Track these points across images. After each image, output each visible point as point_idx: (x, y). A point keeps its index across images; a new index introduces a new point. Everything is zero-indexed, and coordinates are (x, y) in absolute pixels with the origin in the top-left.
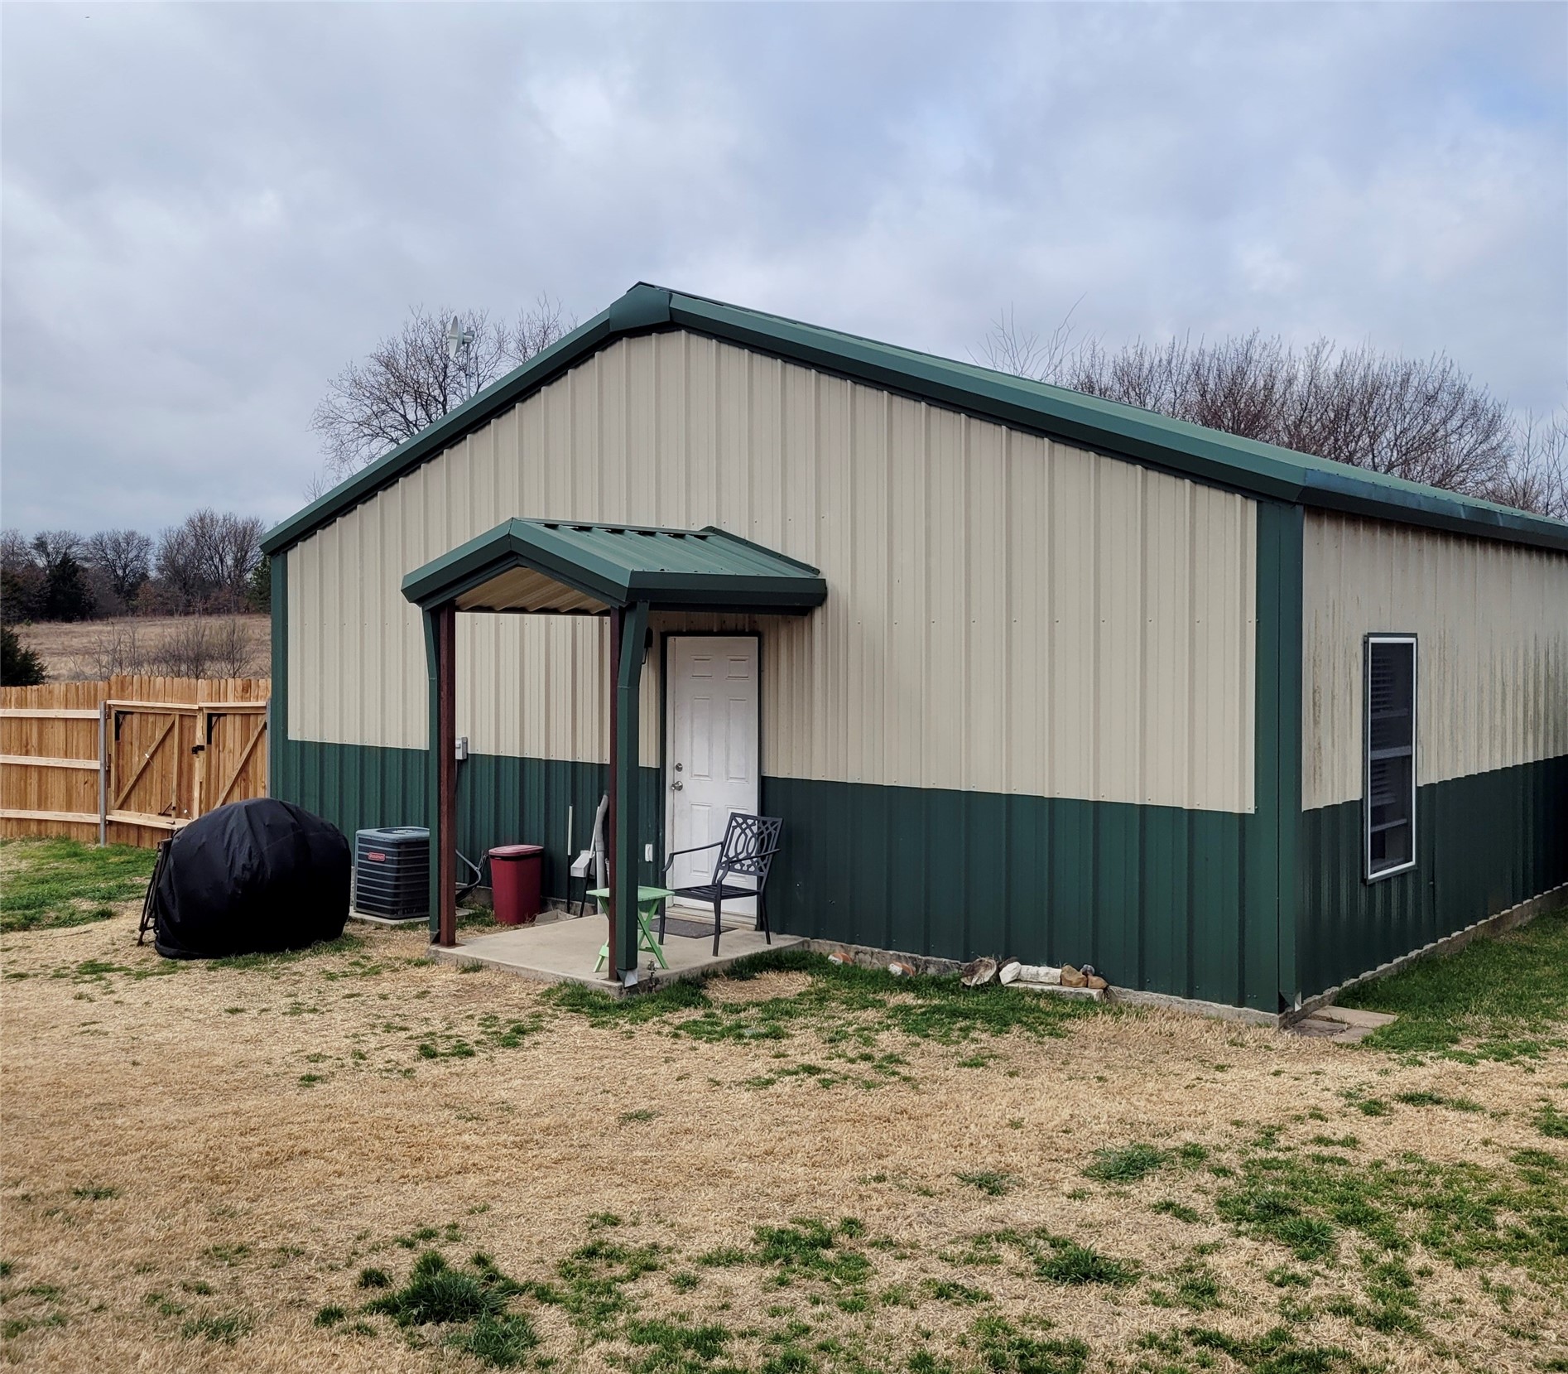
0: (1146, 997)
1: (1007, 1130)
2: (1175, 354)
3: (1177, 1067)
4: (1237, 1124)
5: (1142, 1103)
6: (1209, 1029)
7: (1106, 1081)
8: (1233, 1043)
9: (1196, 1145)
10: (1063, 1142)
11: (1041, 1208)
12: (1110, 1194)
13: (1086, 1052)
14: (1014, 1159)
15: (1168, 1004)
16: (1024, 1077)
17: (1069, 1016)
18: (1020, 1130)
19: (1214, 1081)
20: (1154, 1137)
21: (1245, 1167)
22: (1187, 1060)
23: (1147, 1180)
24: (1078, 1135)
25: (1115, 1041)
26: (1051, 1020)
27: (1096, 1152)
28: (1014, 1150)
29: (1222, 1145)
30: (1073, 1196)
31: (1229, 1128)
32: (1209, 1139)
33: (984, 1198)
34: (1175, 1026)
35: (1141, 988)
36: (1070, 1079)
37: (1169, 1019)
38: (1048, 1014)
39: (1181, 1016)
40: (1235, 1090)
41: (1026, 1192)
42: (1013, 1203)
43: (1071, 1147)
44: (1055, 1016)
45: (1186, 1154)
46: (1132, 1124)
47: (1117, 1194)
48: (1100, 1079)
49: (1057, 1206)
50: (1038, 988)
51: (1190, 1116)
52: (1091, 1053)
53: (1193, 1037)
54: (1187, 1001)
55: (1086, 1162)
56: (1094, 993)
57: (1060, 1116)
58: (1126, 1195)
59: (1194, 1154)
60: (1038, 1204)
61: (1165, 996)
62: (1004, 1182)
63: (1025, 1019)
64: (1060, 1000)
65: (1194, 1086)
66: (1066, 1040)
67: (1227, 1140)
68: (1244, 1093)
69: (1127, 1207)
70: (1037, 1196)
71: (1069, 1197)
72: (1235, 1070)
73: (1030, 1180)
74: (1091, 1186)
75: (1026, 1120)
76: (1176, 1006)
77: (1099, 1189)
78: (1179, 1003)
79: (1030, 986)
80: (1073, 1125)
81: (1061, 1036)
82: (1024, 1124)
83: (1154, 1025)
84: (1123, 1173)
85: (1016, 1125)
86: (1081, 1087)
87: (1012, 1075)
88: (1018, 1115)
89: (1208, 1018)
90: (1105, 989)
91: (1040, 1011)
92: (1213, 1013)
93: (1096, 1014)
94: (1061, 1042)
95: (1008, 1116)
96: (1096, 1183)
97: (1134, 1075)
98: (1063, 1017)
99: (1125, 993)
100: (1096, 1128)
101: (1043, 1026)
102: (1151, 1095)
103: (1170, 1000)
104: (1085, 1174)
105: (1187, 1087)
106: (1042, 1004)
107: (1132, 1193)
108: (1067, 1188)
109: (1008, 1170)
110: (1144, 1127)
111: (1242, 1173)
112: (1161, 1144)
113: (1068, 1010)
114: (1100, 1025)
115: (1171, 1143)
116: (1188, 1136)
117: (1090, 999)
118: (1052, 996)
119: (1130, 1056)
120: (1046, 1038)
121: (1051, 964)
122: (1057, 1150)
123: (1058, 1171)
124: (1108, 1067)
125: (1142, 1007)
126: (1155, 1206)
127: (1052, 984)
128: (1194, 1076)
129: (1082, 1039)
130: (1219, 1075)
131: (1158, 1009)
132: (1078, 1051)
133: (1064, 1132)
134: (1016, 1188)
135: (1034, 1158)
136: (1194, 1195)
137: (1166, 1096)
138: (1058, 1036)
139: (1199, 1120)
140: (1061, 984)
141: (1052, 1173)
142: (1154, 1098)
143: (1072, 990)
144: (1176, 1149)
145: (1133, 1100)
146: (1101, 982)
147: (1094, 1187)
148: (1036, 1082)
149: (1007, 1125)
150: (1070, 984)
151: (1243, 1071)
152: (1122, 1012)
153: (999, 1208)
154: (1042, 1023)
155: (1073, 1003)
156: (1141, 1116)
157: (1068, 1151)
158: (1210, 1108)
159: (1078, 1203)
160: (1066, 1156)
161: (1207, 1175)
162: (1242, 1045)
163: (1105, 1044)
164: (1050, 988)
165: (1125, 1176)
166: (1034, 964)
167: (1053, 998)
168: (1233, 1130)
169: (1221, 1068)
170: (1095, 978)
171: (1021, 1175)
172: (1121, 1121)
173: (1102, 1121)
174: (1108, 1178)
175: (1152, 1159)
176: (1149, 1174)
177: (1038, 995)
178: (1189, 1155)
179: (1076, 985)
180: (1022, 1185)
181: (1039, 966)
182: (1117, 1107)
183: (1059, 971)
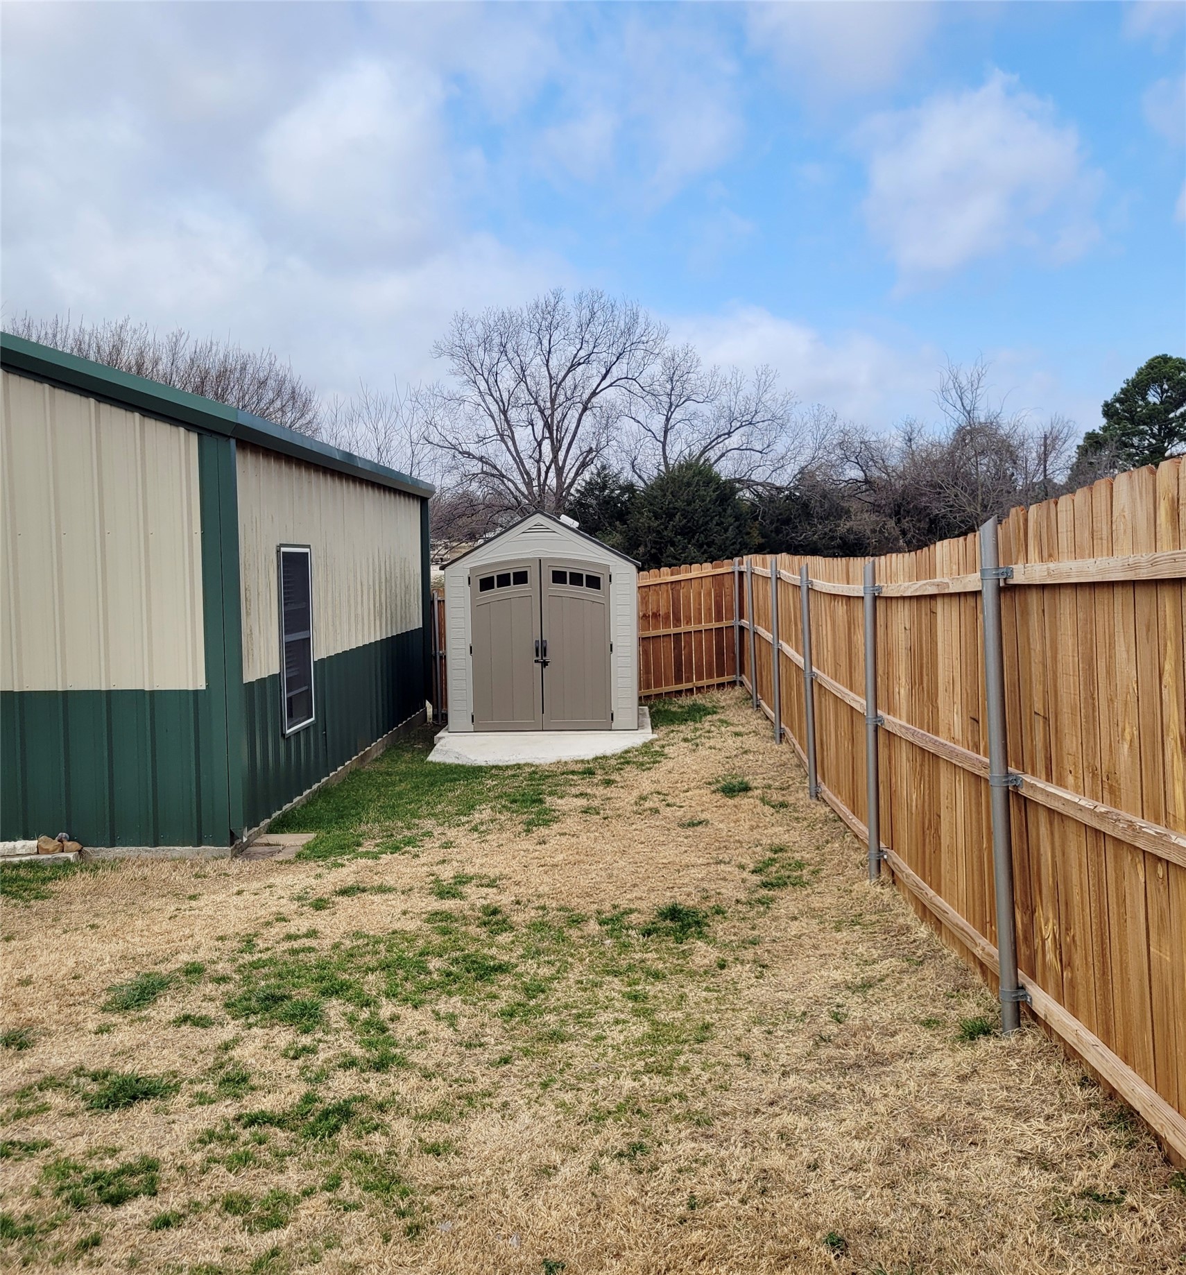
0: (118, 851)
1: (18, 989)
2: (59, 329)
3: (157, 904)
4: (221, 938)
5: (137, 939)
6: (175, 868)
7: (98, 927)
8: (197, 876)
9: (194, 963)
10: (74, 987)
11: (73, 1049)
12: (132, 1021)
13: (73, 907)
14: (34, 1012)
15: (137, 854)
16: (20, 940)
17: (50, 879)
18: (32, 986)
19: (191, 909)
20: (156, 964)
21: (238, 971)
22: (163, 896)
23: (160, 1001)
24: (87, 978)
25: (97, 893)
26: (34, 886)
27: (109, 989)
28: (31, 1005)
29: (215, 959)
30: (100, 1031)
31: (216, 943)
32: (201, 956)
33: (14, 1055)
34: (147, 871)
35: (113, 845)
36: (65, 932)
37: (139, 866)
38: (29, 881)
39: (149, 861)
40: (211, 913)
41: (54, 1039)
42: (43, 1052)
43: (84, 989)
44: (37, 881)
45: (188, 972)
46: (134, 958)
47: (139, 1019)
48: (92, 927)
49: (88, 1043)
50: (16, 860)
51: (181, 941)
52: (77, 906)
53: (163, 877)
54: (153, 849)
55: (101, 1000)
56: (71, 856)
57: (66, 966)
58: (147, 1019)
59: (194, 971)
60: (69, 1047)
61: (134, 848)
62: (30, 1036)
63: (8, 889)
64: (38, 867)
65: (176, 916)
66: (51, 900)
67: (218, 954)
68: (218, 913)
69: (151, 1028)
70: (66, 1040)
71: (96, 1033)
72: (206, 897)
73: (54, 1027)
74: (113, 1019)
75: (35, 976)
76: (144, 854)
77: (121, 1020)
78: (146, 852)
79: (8, 860)
80: (81, 971)
81: (46, 898)
82: (33, 979)
83: (128, 873)
84: (138, 1000)
85: (25, 982)
86: (77, 938)
87: (8, 939)
88: (25, 973)
89: (173, 860)
90: (80, 851)
91: (22, 879)
92: (176, 855)
93: (75, 874)
94: (47, 903)
95: (16, 977)
96: (117, 1015)
97: (121, 918)
98: (45, 881)
99: (98, 852)
100: (102, 969)
101: (27, 892)
102: (142, 931)
103: (139, 851)
104: (104, 1010)
105: (170, 918)
106: (22, 873)
107: (152, 1015)
108: (91, 1026)
109: (31, 1023)
110: (145, 958)
111: (237, 977)
112: (163, 969)
113: (48, 874)
114: (79, 882)
115: (172, 966)
116: (184, 957)
117: (68, 861)
118: (31, 865)
119: (113, 902)
120: (32, 902)
121: (26, 837)
122: (72, 995)
123: (78, 1014)
124: (97, 915)
125: (115, 860)
126: (175, 1022)
127: (30, 854)
128: (173, 908)
129: (66, 897)
130: (193, 903)
131: (128, 861)
132: (64, 908)
133: (74, 978)
134: (43, 1038)
135: (53, 1008)
136: (204, 1004)
137: (156, 929)
138: (44, 898)
139: (189, 941)
140: (38, 853)
141: (74, 1016)
142: (146, 933)
143: (50, 856)
144: (179, 970)
145: (128, 938)
146: (76, 846)
147: (115, 1019)
148: (34, 941)
149: (17, 985)
150: (47, 852)
151: (212, 896)
152: (97, 868)
153: (32, 1060)
154: (26, 890)
155: (51, 867)
156: (141, 950)
157: (83, 994)
158: (196, 930)
159: (105, 1036)
160: (82, 999)
161: (210, 985)
162: (205, 877)
163: (88, 897)
164: (28, 858)
165: (141, 1002)
166: (10, 840)
167: (32, 867)
168: (220, 943)
169: (193, 897)
170: (70, 843)
171: (44, 1025)
172: (123, 957)
173: (107, 961)
174: (127, 1008)
175: (160, 984)
176: (161, 996)
177: (16, 867)
178: (191, 972)
179: (53, 852)
180: (49, 1034)
181: (15, 840)
182: (116, 947)
183: (35, 843)
